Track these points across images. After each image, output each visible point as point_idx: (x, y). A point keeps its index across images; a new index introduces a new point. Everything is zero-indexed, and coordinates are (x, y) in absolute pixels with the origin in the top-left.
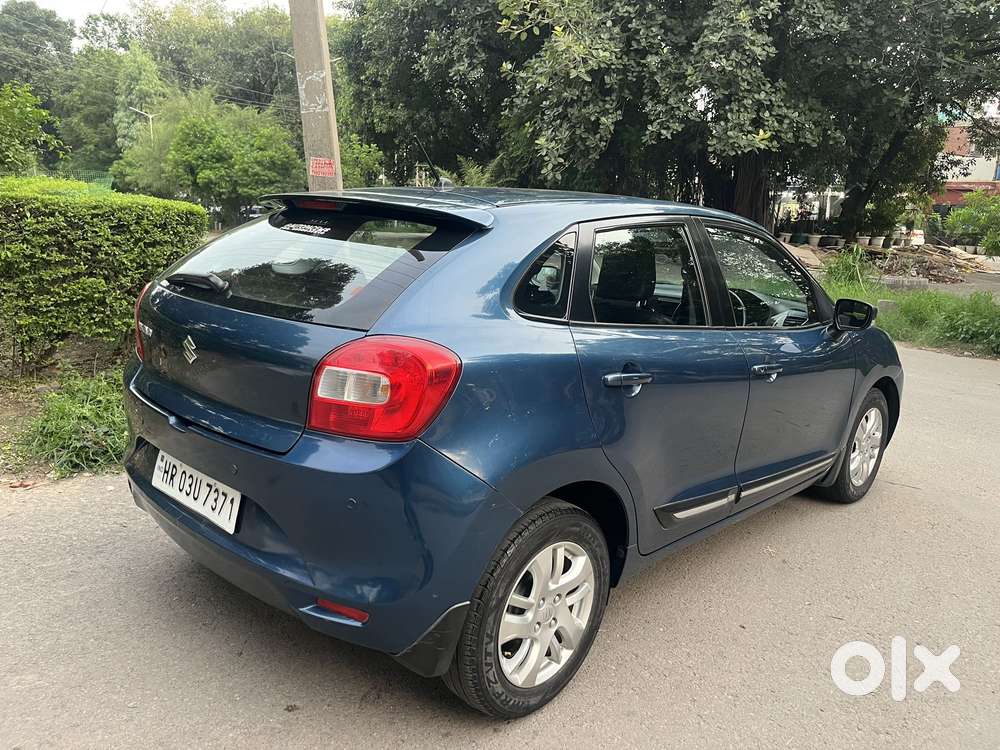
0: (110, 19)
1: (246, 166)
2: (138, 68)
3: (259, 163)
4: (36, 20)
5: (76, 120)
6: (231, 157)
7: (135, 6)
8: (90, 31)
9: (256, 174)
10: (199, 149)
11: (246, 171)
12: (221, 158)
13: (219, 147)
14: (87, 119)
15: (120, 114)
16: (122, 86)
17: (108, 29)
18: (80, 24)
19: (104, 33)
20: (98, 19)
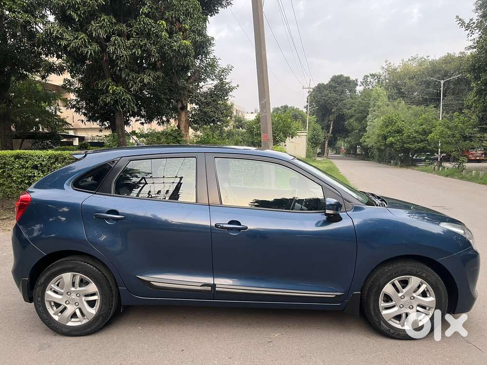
0: (373, 76)
1: (409, 134)
2: (378, 95)
3: (417, 132)
4: (342, 81)
5: (352, 120)
6: (403, 130)
7: (383, 68)
8: (365, 82)
9: (415, 137)
10: (390, 128)
11: (410, 136)
12: (399, 131)
13: (398, 126)
14: (357, 120)
15: (369, 116)
16: (372, 103)
17: (372, 80)
18: (360, 80)
19: (370, 82)
20: (368, 77)
